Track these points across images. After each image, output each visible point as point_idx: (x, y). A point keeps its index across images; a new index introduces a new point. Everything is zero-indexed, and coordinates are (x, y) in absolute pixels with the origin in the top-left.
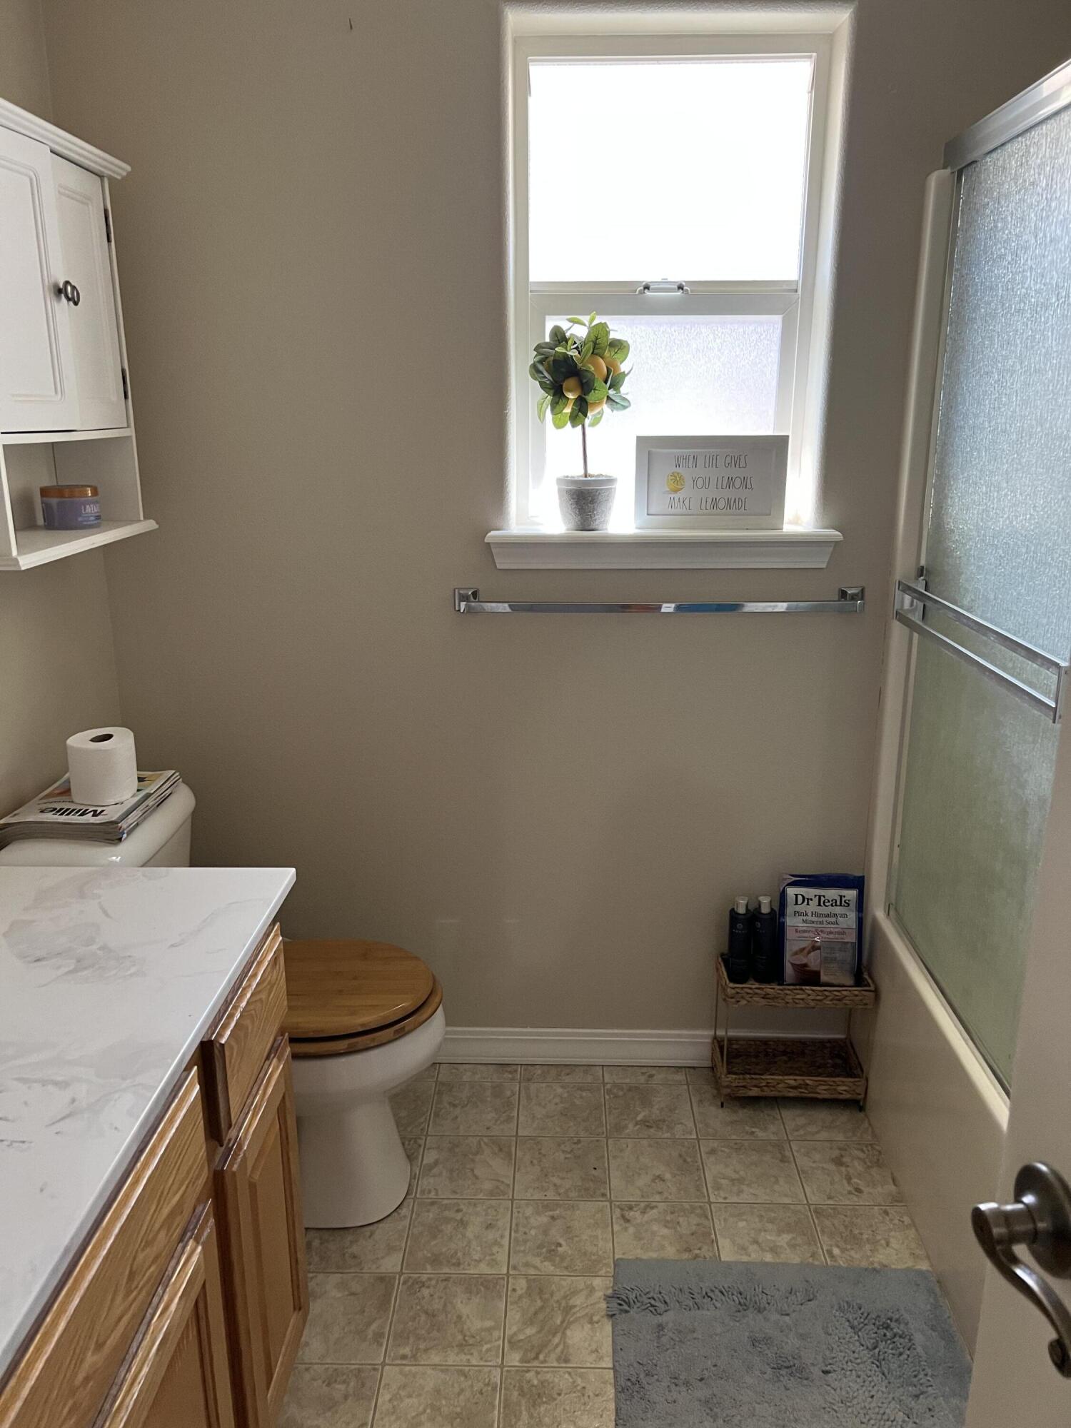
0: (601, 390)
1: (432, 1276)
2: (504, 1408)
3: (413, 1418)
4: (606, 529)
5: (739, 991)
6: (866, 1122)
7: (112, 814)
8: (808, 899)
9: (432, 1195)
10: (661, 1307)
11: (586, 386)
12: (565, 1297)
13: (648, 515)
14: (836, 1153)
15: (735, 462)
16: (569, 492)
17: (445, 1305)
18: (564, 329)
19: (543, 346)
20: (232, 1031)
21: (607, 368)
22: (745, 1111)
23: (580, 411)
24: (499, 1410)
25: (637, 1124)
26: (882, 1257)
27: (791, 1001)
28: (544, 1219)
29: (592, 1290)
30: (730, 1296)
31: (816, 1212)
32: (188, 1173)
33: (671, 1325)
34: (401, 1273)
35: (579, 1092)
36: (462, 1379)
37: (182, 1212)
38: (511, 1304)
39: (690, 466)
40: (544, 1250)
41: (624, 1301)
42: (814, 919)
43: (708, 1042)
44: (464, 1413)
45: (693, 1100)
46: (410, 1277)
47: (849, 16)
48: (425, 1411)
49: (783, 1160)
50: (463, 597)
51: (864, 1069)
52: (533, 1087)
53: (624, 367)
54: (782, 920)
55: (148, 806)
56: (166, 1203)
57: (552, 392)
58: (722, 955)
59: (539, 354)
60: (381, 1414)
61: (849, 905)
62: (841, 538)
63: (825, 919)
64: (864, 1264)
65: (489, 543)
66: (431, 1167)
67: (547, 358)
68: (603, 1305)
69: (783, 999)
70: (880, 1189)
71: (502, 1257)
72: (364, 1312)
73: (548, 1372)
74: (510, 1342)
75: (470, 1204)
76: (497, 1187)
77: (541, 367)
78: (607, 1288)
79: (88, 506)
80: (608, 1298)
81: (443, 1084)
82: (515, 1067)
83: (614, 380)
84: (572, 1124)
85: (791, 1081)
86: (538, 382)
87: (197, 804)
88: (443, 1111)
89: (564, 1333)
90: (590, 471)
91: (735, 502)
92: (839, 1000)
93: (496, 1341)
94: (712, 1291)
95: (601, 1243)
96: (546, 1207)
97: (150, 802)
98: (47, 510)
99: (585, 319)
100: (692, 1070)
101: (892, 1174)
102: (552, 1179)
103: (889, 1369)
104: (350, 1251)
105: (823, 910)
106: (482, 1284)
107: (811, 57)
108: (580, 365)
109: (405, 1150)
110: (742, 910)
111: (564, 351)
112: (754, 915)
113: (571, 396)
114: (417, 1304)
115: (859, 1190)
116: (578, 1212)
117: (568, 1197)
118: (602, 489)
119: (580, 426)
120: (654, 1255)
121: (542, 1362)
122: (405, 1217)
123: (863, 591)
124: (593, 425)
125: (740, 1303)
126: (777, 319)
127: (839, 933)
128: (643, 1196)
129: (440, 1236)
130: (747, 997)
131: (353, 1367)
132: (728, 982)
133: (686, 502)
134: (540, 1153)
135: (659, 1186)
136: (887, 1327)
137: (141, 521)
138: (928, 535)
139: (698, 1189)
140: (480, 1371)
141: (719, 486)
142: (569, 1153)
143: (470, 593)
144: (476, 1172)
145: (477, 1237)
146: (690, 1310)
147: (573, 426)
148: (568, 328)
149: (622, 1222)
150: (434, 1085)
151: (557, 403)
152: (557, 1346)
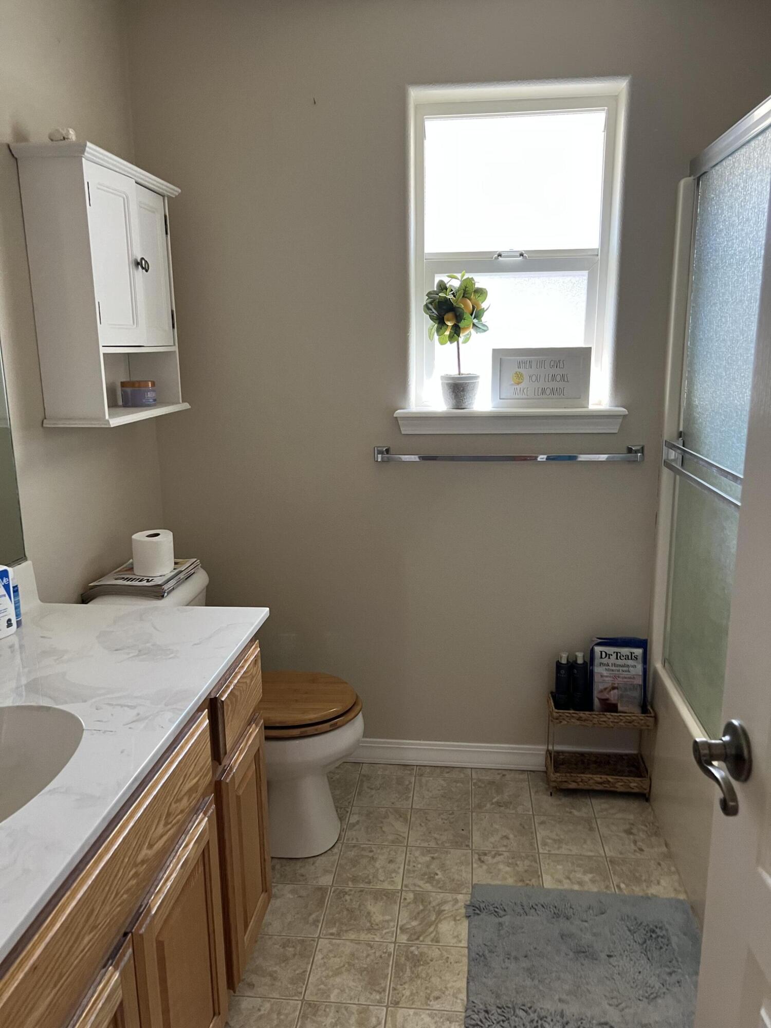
0: (468, 320)
1: (352, 888)
2: (395, 966)
3: (336, 969)
4: (473, 408)
5: (561, 714)
6: (650, 808)
7: (158, 581)
8: (609, 655)
9: (354, 842)
10: (502, 913)
11: (459, 317)
12: (438, 905)
13: (500, 399)
14: (627, 827)
15: (557, 364)
16: (448, 384)
17: (360, 906)
18: (446, 282)
19: (432, 293)
20: (228, 695)
21: (473, 306)
22: (567, 799)
23: (455, 333)
24: (392, 968)
25: (492, 804)
26: (653, 890)
27: (597, 722)
28: (428, 858)
29: (456, 901)
30: (549, 909)
31: (611, 861)
32: (201, 770)
33: (507, 924)
34: (332, 886)
35: (455, 783)
36: (369, 948)
37: (197, 792)
38: (403, 907)
39: (528, 367)
40: (426, 877)
41: (477, 908)
42: (614, 668)
43: (542, 754)
44: (369, 968)
45: (531, 791)
46: (338, 889)
47: (627, 84)
48: (344, 966)
49: (591, 829)
50: (380, 452)
51: (649, 771)
52: (424, 780)
53: (484, 305)
54: (591, 668)
55: (179, 578)
56: (188, 781)
57: (437, 321)
58: (552, 693)
59: (429, 298)
60: (316, 965)
61: (637, 659)
62: (627, 413)
63: (621, 668)
64: (641, 894)
65: (396, 418)
66: (354, 825)
67: (434, 300)
68: (463, 911)
69: (591, 721)
70: (656, 849)
71: (398, 879)
72: (307, 907)
73: (425, 947)
74: (401, 929)
75: (378, 847)
76: (397, 839)
77: (430, 306)
78: (466, 901)
79: (149, 393)
80: (467, 906)
81: (364, 776)
82: (412, 767)
83: (477, 313)
84: (449, 803)
85: (597, 778)
86: (428, 316)
87: (210, 581)
88: (364, 791)
89: (437, 926)
90: (462, 372)
91: (557, 390)
92: (630, 722)
93: (392, 928)
94: (537, 905)
95: (464, 875)
96: (429, 852)
97: (182, 576)
98: (125, 396)
99: (459, 276)
100: (532, 773)
101: (665, 841)
102: (433, 835)
103: (652, 957)
104: (299, 871)
105: (619, 662)
106: (384, 895)
107: (604, 110)
108: (454, 304)
109: (338, 814)
110: (564, 661)
111: (445, 296)
112: (572, 665)
113: (450, 324)
114: (341, 904)
115: (641, 850)
116: (449, 855)
117: (444, 846)
118: (468, 383)
119: (456, 343)
120: (499, 883)
121: (421, 941)
122: (336, 853)
123: (643, 448)
124: (465, 342)
125: (554, 913)
126: (586, 273)
127: (630, 678)
128: (494, 848)
129: (358, 866)
130: (567, 719)
131: (299, 938)
132: (554, 708)
133: (525, 391)
134: (426, 820)
135: (505, 842)
136: (653, 931)
137: (180, 403)
138: (684, 411)
139: (531, 844)
140: (381, 945)
141: (547, 380)
142: (446, 820)
143: (384, 449)
144: (384, 829)
145: (382, 867)
146: (521, 916)
147: (451, 343)
148: (448, 281)
149: (479, 862)
150: (358, 775)
151: (441, 328)
152: (432, 932)
